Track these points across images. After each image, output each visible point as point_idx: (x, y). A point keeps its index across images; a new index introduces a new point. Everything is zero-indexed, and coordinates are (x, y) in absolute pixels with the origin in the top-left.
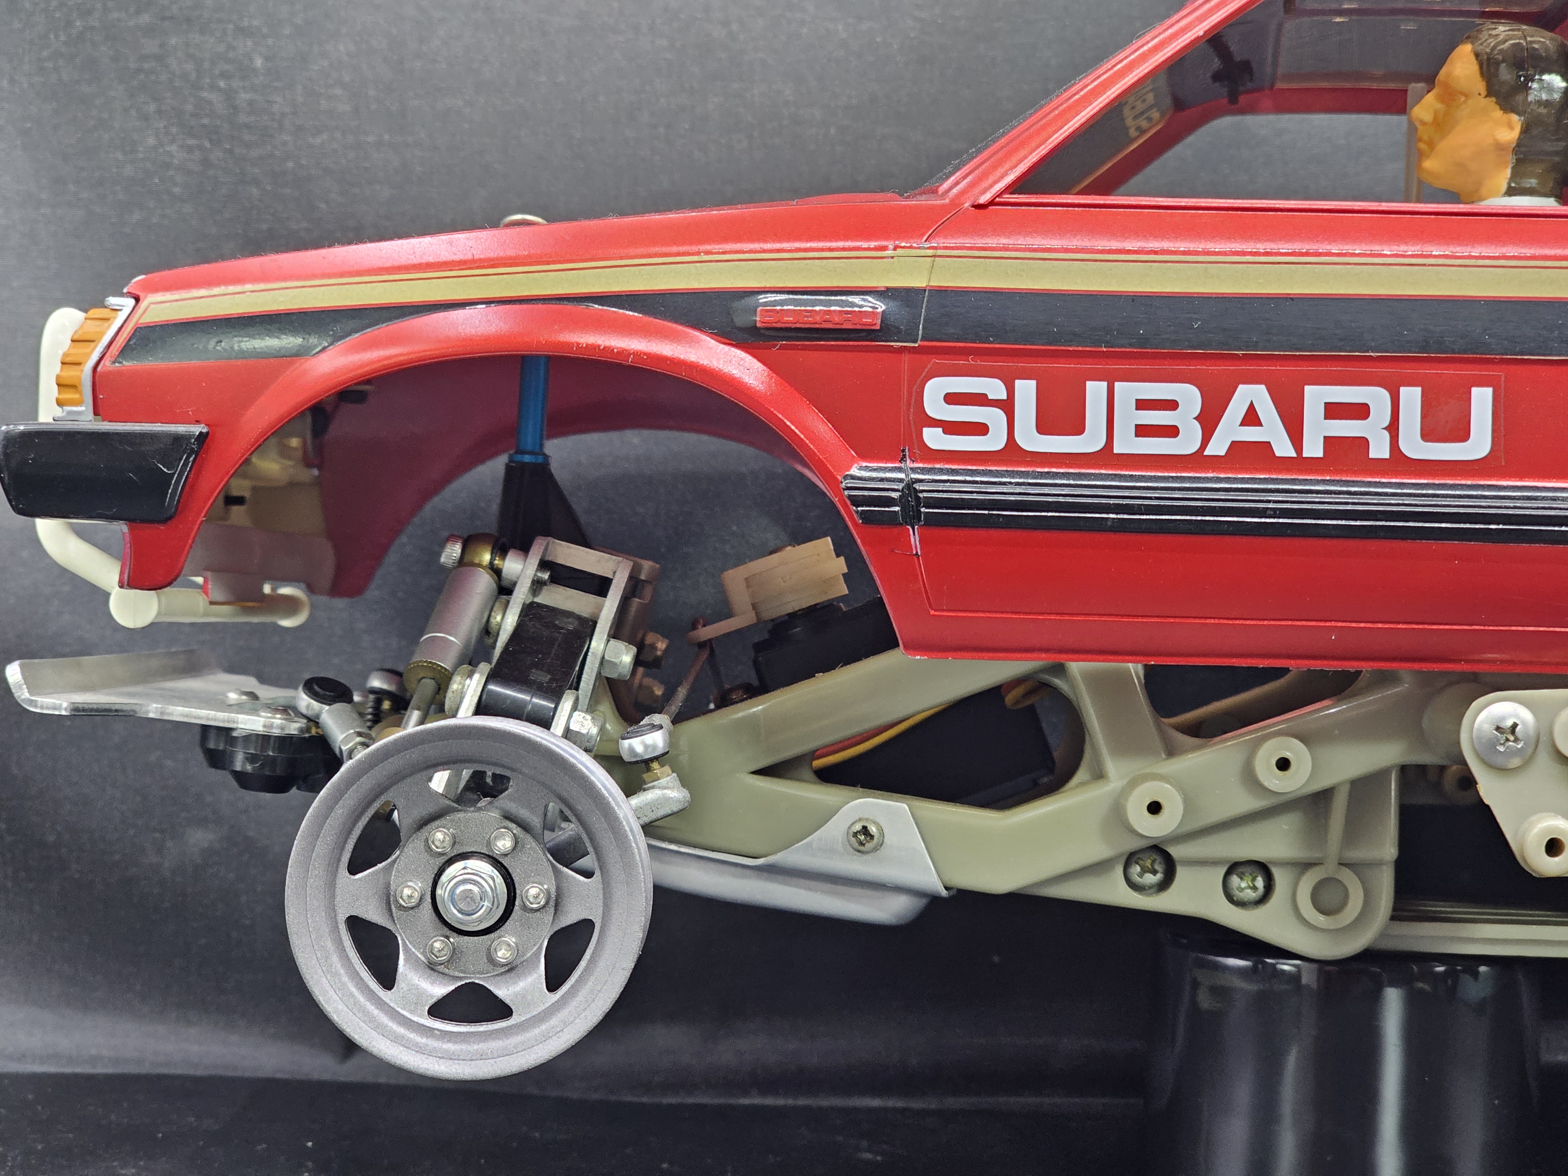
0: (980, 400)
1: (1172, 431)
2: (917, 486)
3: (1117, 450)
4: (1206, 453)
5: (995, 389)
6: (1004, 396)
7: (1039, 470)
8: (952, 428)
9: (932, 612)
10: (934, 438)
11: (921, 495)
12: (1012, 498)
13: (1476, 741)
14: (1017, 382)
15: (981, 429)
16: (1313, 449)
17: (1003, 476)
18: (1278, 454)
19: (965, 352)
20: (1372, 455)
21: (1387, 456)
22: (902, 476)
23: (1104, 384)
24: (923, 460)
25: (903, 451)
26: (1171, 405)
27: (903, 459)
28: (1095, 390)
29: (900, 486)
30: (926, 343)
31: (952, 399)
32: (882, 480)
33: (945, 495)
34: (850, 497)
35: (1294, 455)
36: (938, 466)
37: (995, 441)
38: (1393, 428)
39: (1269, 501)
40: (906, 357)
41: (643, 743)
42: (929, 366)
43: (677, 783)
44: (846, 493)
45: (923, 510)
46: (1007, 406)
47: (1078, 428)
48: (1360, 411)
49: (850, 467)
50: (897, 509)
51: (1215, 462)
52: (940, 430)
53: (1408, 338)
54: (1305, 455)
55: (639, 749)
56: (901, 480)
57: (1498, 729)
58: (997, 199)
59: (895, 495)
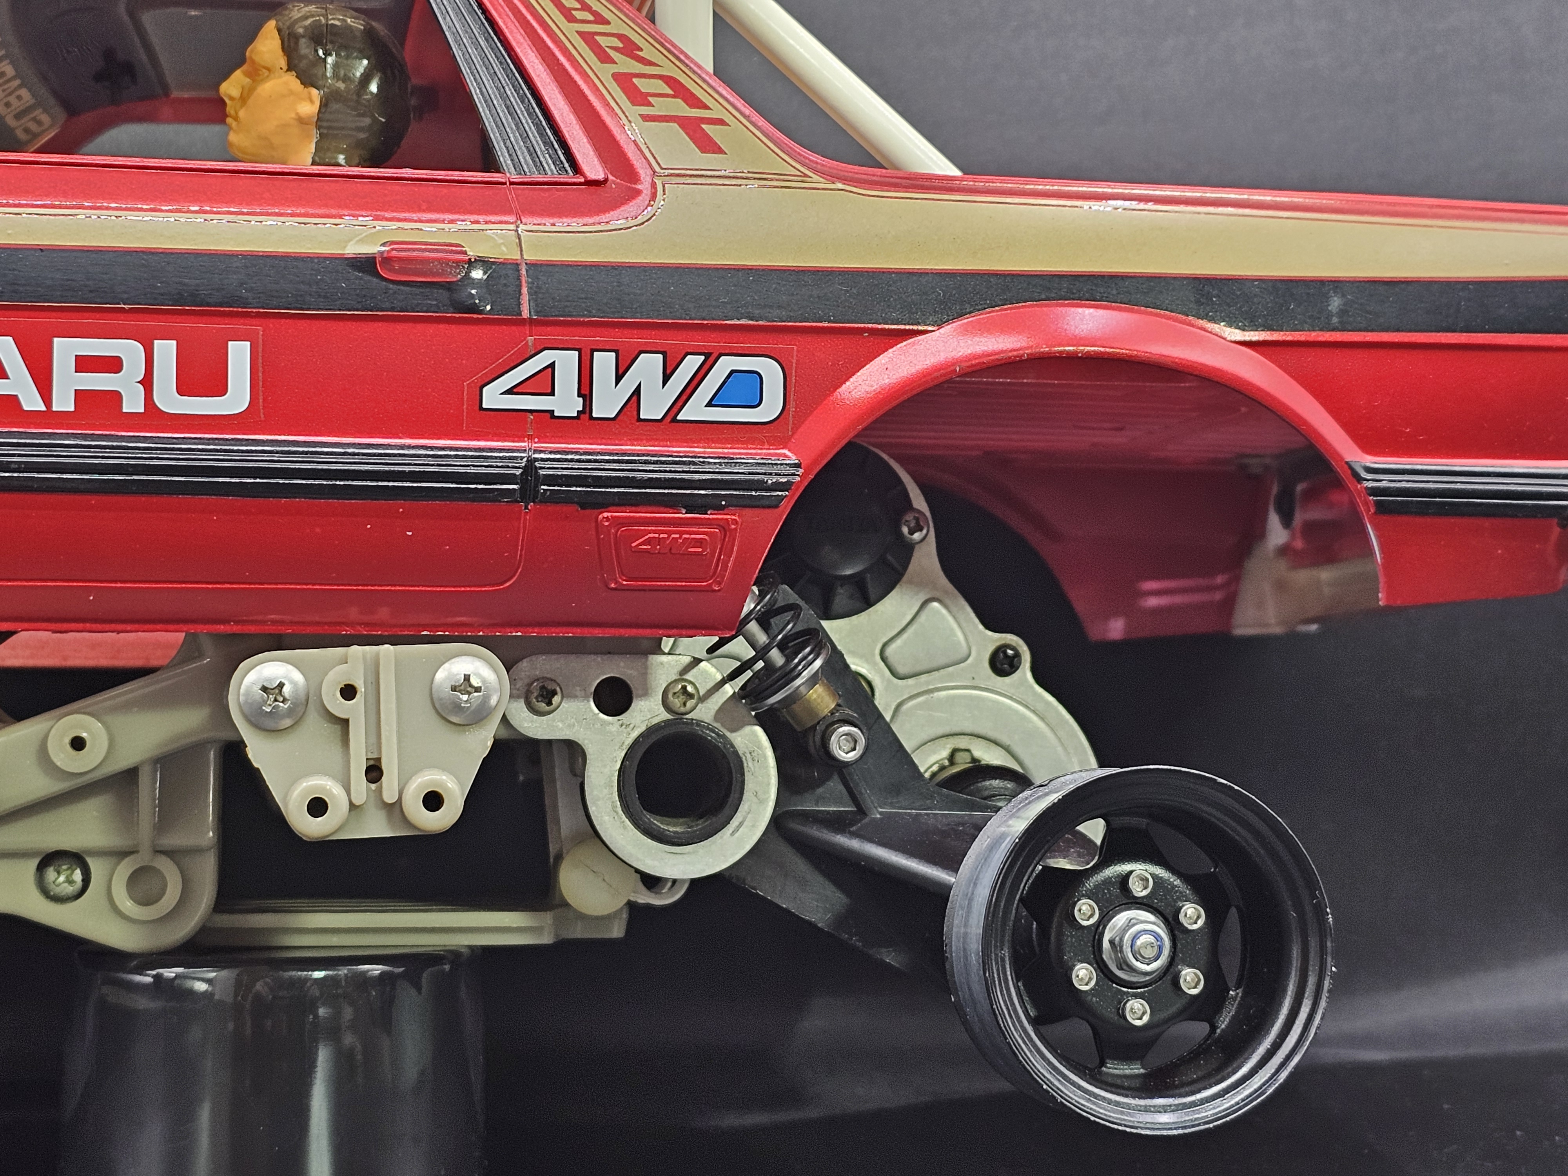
13: (244, 705)
16: (64, 402)
18: (25, 407)
20: (126, 407)
21: (141, 410)
35: (43, 409)
38: (147, 382)
39: (13, 455)
48: (113, 365)
53: (162, 291)
54: (54, 409)
57: (265, 689)
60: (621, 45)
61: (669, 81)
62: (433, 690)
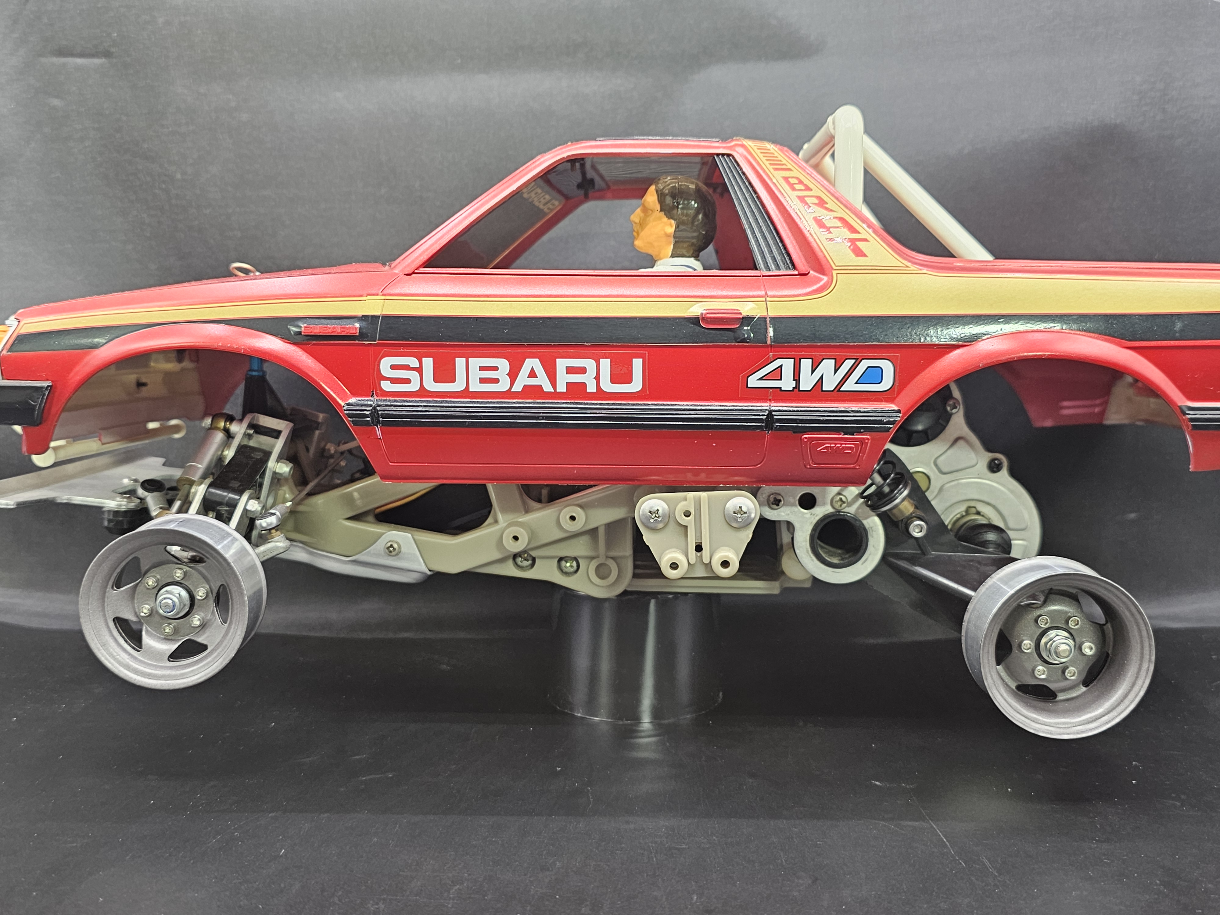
0: (407, 368)
1: (496, 381)
2: (378, 408)
3: (471, 390)
4: (512, 390)
5: (413, 362)
6: (418, 366)
7: (435, 399)
8: (394, 381)
9: (390, 464)
10: (386, 386)
11: (380, 413)
12: (421, 413)
13: (641, 518)
14: (424, 359)
15: (407, 381)
16: (562, 388)
17: (418, 403)
18: (545, 390)
19: (400, 345)
20: (589, 390)
21: (595, 391)
22: (371, 403)
23: (464, 359)
24: (382, 396)
25: (373, 391)
26: (496, 369)
27: (372, 396)
28: (460, 362)
29: (371, 408)
30: (380, 342)
31: (393, 367)
32: (362, 405)
33: (391, 413)
34: (347, 414)
35: (553, 391)
36: (388, 399)
37: (414, 387)
38: (597, 378)
39: (540, 413)
40: (372, 348)
41: (266, 522)
42: (383, 352)
43: (284, 539)
44: (346, 412)
45: (381, 419)
46: (419, 370)
47: (453, 380)
48: (582, 370)
49: (348, 400)
50: (368, 419)
51: (516, 395)
52: (389, 382)
53: (603, 336)
54: (558, 391)
55: (264, 525)
56: (371, 405)
57: (650, 512)
58: (416, 271)
59: (368, 413)
60: (816, 201)
61: (841, 219)
62: (725, 513)
